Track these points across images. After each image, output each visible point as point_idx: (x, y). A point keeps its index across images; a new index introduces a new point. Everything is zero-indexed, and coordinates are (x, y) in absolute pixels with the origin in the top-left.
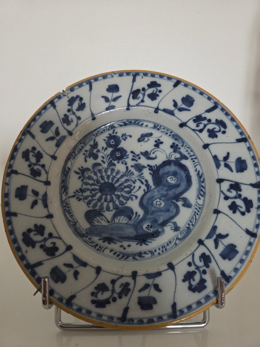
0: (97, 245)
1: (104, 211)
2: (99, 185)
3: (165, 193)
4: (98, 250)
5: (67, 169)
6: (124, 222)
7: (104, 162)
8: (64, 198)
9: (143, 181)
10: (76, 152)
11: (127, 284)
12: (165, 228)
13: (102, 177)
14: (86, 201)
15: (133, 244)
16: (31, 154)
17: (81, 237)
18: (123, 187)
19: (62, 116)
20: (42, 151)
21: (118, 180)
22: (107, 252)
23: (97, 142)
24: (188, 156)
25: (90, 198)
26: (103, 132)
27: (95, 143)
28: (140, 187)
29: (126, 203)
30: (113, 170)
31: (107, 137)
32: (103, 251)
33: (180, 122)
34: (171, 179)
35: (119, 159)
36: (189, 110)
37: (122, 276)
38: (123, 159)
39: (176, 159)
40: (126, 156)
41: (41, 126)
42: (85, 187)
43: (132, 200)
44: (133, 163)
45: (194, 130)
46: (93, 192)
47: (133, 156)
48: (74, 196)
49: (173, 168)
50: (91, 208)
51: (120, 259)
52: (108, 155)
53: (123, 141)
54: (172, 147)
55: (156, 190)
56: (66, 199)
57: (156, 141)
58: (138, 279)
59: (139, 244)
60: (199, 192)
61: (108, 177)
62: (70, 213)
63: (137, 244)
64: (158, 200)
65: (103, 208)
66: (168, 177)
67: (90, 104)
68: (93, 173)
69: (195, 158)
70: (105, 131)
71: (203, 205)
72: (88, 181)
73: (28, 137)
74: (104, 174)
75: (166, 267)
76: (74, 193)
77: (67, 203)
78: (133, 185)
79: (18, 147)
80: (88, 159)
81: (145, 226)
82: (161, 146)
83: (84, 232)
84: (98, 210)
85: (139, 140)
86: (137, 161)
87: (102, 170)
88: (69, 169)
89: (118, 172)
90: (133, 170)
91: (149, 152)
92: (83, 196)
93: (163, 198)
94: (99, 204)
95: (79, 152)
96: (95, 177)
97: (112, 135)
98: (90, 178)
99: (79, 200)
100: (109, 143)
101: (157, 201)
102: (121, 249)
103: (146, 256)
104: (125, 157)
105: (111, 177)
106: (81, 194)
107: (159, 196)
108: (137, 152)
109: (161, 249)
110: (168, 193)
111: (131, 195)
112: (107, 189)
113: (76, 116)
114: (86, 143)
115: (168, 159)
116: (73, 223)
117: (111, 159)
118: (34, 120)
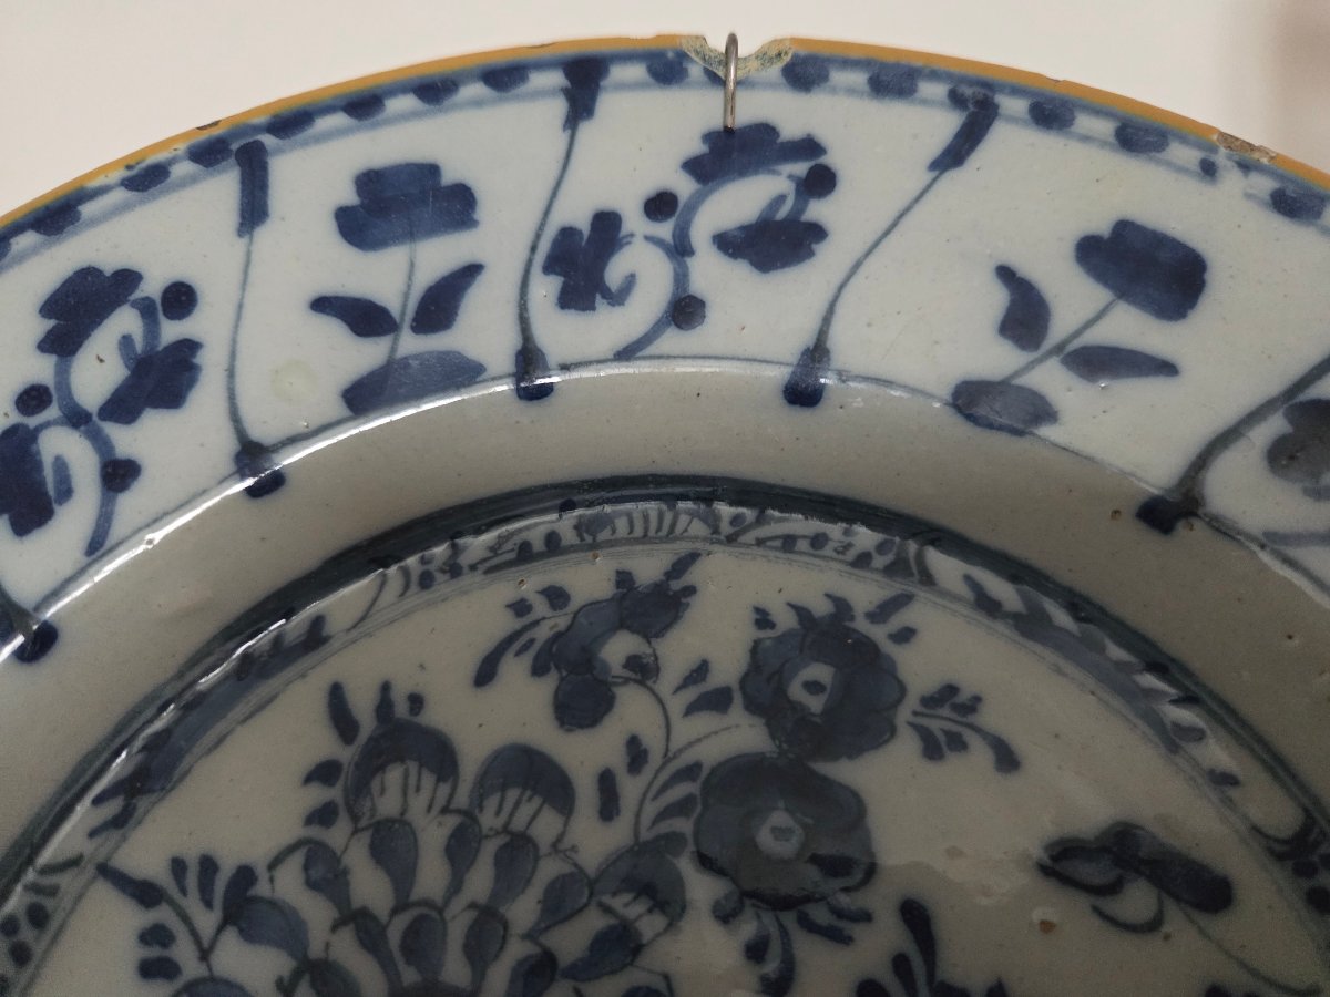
7: (609, 806)
8: (68, 838)
13: (487, 927)
16: (125, 321)
19: (576, 211)
20: (211, 361)
23: (690, 590)
26: (803, 545)
27: (676, 585)
31: (801, 612)
38: (791, 921)
40: (841, 913)
41: (370, 182)
42: (289, 885)
47: (900, 964)
48: (144, 893)
52: (691, 772)
53: (905, 747)
56: (73, 863)
61: (539, 970)
67: (857, 265)
68: (452, 821)
70: (828, 551)
72: (357, 857)
73: (225, 186)
76: (177, 867)
77: (49, 903)
79: (88, 210)
80: (514, 670)
85: (1063, 864)
87: (537, 858)
88: (316, 638)
92: (205, 955)
95: (493, 566)
96: (431, 876)
97: (862, 625)
98: (392, 845)
99: (152, 970)
100: (779, 680)
104: (820, 916)
106: (206, 921)
108: (964, 956)
113: (681, 278)
114: (604, 535)
117: (684, 826)
118: (363, 104)
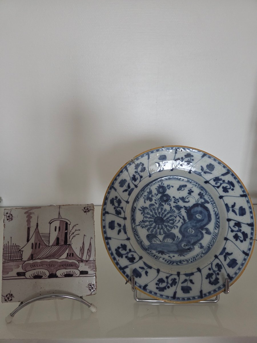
0: (155, 255)
1: (158, 235)
2: (154, 218)
3: (194, 225)
4: (156, 258)
5: (134, 208)
6: (170, 242)
7: (156, 204)
8: (134, 226)
9: (181, 216)
10: (139, 197)
11: (175, 279)
12: (195, 246)
13: (155, 213)
14: (147, 228)
15: (176, 255)
16: (115, 201)
17: (145, 251)
18: (168, 220)
19: (132, 176)
20: (121, 199)
21: (165, 216)
22: (161, 259)
23: (151, 190)
24: (209, 201)
25: (149, 227)
26: (155, 183)
28: (179, 221)
29: (171, 230)
30: (162, 209)
31: (158, 187)
32: (159, 259)
33: (205, 180)
34: (198, 216)
35: (166, 201)
36: (211, 173)
37: (172, 275)
38: (168, 202)
39: (202, 203)
40: (170, 200)
41: (120, 183)
42: (145, 219)
43: (175, 229)
44: (175, 204)
45: (214, 186)
46: (151, 223)
47: (175, 200)
48: (139, 225)
49: (199, 209)
50: (150, 233)
51: (169, 264)
52: (159, 199)
53: (168, 190)
54: (199, 194)
55: (189, 223)
56: (135, 227)
57: (189, 191)
58: (181, 276)
59: (180, 256)
60: (216, 225)
61: (159, 213)
62: (138, 236)
63: (178, 256)
64: (191, 229)
65: (157, 233)
66: (196, 214)
67: (148, 168)
68: (150, 210)
69: (214, 203)
71: (218, 233)
72: (147, 215)
73: (113, 190)
74: (156, 211)
75: (196, 270)
76: (139, 223)
77: (136, 229)
78: (175, 219)
79: (108, 197)
80: (146, 201)
81: (183, 245)
82: (192, 193)
83: (147, 248)
84: (154, 234)
85: (178, 189)
86: (177, 203)
87: (155, 209)
88: (135, 208)
89: (165, 210)
90: (175, 209)
91: (185, 198)
92: (144, 225)
93: (193, 228)
94: (155, 230)
95: (141, 197)
96: (151, 213)
97: (161, 185)
98: (148, 213)
99: (143, 228)
100: (159, 191)
101: (190, 230)
102: (169, 258)
103: (184, 263)
104: (169, 200)
105: (161, 213)
106: (143, 224)
107: (191, 227)
108: (177, 197)
109: (193, 259)
110: (196, 225)
111: (174, 225)
112: (159, 221)
113: (140, 175)
114: (145, 191)
115: (196, 203)
116: (140, 242)
117: (160, 202)
118: (115, 179)
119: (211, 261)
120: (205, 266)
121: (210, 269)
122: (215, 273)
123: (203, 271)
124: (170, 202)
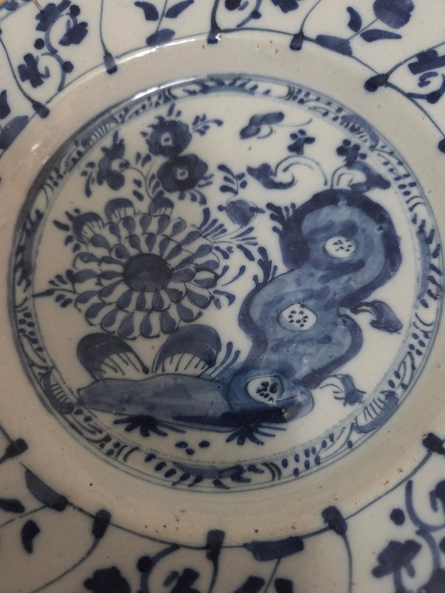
0: (108, 439)
1: (134, 339)
2: (124, 260)
3: (317, 286)
4: (110, 453)
5: (33, 216)
6: (191, 371)
7: (140, 197)
8: (20, 296)
9: (254, 250)
10: (62, 168)
11: (190, 575)
12: (317, 393)
13: (133, 240)
14: (84, 307)
15: (218, 440)
17: (61, 414)
18: (191, 267)
19: (18, 60)
21: (178, 249)
22: (136, 460)
23: (122, 141)
24: (390, 177)
25: (95, 300)
26: (141, 111)
27: (118, 142)
28: (243, 269)
29: (200, 314)
30: (164, 220)
31: (153, 126)
32: (125, 458)
33: (368, 74)
34: (337, 247)
35: (183, 187)
36: (398, 37)
37: (174, 547)
38: (196, 188)
39: (354, 186)
40: (206, 178)
42: (81, 266)
43: (218, 305)
44: (225, 198)
45: (411, 96)
46: (106, 283)
47: (226, 179)
48: (49, 293)
49: (343, 213)
50: (97, 329)
51: (174, 484)
52: (153, 177)
53: (196, 137)
54: (341, 151)
55: (291, 278)
56: (26, 300)
57: (293, 136)
58: (226, 557)
59: (235, 441)
60: (424, 285)
61: (151, 238)
62: (35, 341)
63: (228, 440)
64: (297, 308)
65: (131, 330)
66: (327, 238)
67: (101, 26)
68: (107, 227)
69: (413, 185)
70: (147, 107)
71: (437, 324)
72: (92, 249)
74: (138, 230)
75: (318, 522)
76: (52, 282)
77: (28, 311)
78: (223, 263)
80: (95, 187)
81: (254, 386)
82: (307, 148)
83: (72, 399)
84: (116, 334)
85: (245, 134)
86: (236, 193)
87: (133, 219)
88: (40, 215)
89: (180, 225)
90: (223, 218)
91: (273, 167)
92: (74, 292)
93: (311, 303)
94: (121, 316)
95: (70, 169)
96: (112, 240)
97: (167, 119)
98: (97, 241)
99: (65, 304)
100: (158, 144)
101: (293, 312)
102: (180, 455)
103: (256, 478)
104: (202, 182)
105: (159, 238)
106: (69, 286)
107: (300, 296)
108: (238, 168)
109: (303, 458)
110: (327, 287)
111: (217, 292)
112: (145, 274)
113: (59, 59)
114: (91, 143)
115: (328, 187)
116: (43, 371)
117: (160, 188)
119: (407, 470)
120: (371, 497)
121: (397, 517)
122: (430, 541)
123: (354, 527)
124: (206, 191)
